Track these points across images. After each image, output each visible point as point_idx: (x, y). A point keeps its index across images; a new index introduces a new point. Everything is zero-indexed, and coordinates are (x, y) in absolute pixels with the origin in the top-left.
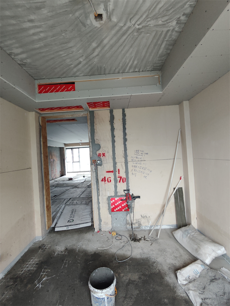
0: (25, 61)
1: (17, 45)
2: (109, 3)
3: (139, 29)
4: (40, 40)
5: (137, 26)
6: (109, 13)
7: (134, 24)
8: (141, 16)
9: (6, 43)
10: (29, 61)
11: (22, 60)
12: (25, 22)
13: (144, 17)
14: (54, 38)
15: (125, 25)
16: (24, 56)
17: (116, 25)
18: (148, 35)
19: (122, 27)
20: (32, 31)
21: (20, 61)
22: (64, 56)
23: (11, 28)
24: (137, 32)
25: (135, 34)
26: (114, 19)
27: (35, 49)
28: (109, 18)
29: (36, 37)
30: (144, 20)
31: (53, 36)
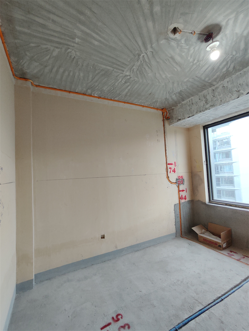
2: (176, 42)
3: (139, 55)
5: (144, 55)
6: (170, 40)
7: (147, 53)
8: (148, 58)
13: (147, 60)
15: (152, 47)
17: (158, 41)
18: (129, 60)
19: (152, 45)
24: (138, 54)
25: (137, 52)
26: (163, 42)
28: (167, 39)
30: (144, 60)
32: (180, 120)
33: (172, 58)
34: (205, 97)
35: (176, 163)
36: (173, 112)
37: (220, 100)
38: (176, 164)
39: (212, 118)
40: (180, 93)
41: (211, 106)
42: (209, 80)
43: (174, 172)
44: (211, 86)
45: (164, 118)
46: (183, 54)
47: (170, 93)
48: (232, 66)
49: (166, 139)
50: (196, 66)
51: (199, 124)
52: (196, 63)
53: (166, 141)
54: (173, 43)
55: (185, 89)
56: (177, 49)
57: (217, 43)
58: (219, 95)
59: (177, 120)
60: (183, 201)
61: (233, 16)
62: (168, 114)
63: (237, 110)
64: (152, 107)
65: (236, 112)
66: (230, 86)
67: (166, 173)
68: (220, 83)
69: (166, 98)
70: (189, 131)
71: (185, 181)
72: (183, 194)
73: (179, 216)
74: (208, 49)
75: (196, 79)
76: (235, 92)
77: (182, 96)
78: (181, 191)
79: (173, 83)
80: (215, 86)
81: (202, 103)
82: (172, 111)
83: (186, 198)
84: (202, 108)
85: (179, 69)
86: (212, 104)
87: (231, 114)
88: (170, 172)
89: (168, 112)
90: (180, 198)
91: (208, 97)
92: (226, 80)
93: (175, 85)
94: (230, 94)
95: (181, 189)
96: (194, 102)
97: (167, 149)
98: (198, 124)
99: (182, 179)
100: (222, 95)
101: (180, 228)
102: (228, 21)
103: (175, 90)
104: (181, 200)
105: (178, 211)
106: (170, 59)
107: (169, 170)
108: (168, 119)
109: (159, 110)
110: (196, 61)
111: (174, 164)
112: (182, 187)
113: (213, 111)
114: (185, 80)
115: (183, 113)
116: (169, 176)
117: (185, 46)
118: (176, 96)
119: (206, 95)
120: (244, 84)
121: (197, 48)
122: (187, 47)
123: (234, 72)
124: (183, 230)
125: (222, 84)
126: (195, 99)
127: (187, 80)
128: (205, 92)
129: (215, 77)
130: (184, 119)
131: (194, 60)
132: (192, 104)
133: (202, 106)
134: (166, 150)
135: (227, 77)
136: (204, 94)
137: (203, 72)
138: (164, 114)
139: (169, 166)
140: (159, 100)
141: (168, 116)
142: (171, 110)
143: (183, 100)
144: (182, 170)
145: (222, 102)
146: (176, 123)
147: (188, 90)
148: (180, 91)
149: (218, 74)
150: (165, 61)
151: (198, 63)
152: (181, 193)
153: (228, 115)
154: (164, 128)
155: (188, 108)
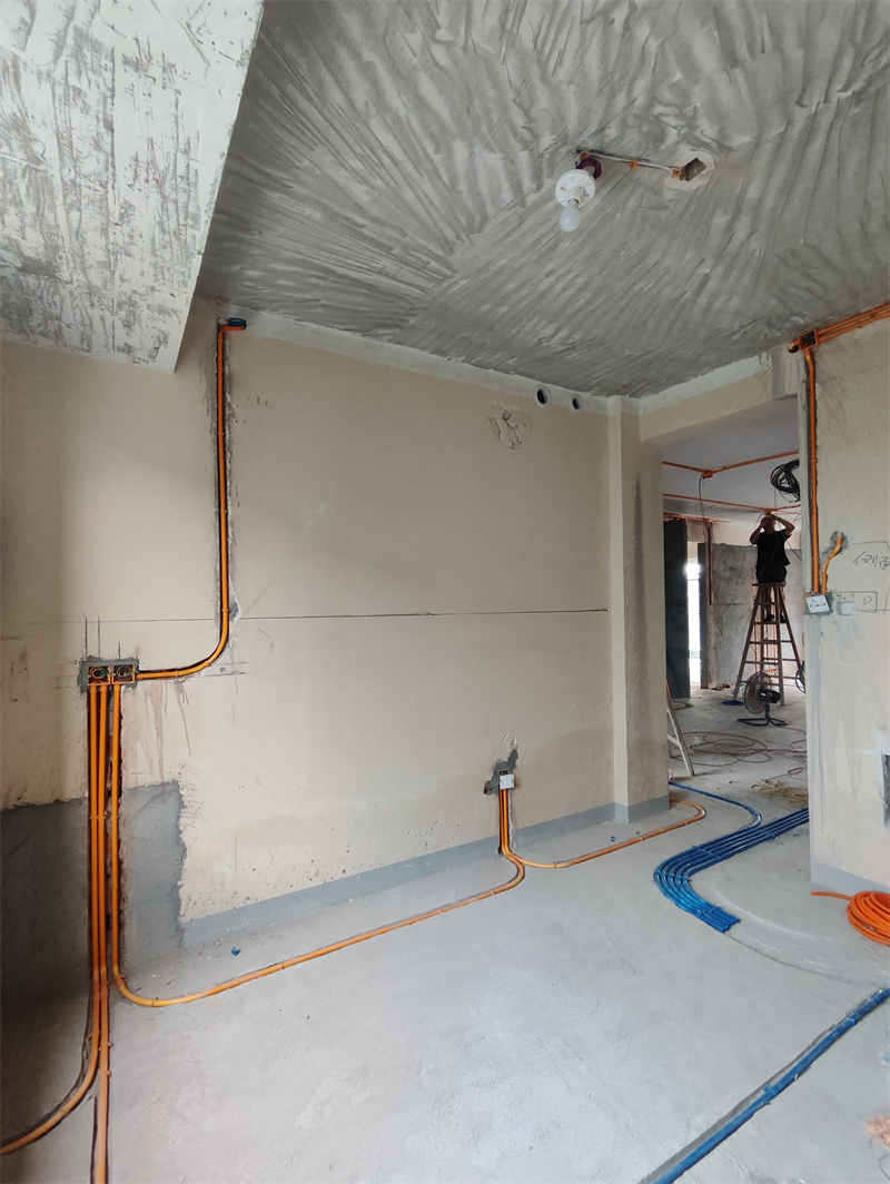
0: (571, 341)
1: (544, 322)
4: (580, 290)
5: (841, 94)
6: (714, 145)
7: (822, 99)
8: (835, 70)
9: (526, 329)
10: (577, 337)
11: (563, 342)
12: (541, 281)
14: (607, 270)
15: (789, 123)
16: (564, 333)
17: (757, 145)
19: (785, 132)
20: (559, 287)
21: (561, 345)
22: (650, 289)
23: (524, 303)
24: (859, 102)
25: (856, 110)
26: (741, 140)
27: (579, 310)
28: (722, 147)
29: (570, 292)
30: (858, 67)
31: (603, 268)
33: (730, 59)
56: (698, 105)
117: (668, 115)
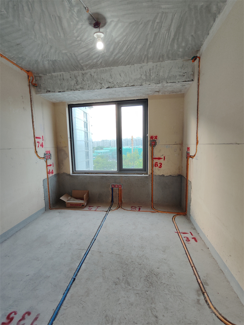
32: (49, 91)
33: (60, 18)
34: (76, 77)
35: (43, 137)
36: (40, 79)
37: (88, 85)
38: (44, 139)
39: (77, 99)
40: (54, 62)
41: (81, 88)
42: (82, 63)
43: (42, 147)
44: (82, 69)
45: (29, 82)
46: (71, 23)
47: (43, 57)
48: (100, 61)
49: (33, 109)
50: (77, 43)
51: (66, 101)
52: (78, 41)
53: (33, 111)
54: (66, 3)
55: (60, 60)
56: (68, 14)
57: (102, 35)
58: (88, 81)
59: (46, 91)
60: (51, 175)
61: (116, 20)
62: (34, 80)
63: (96, 98)
64: (15, 62)
65: (95, 100)
66: (95, 77)
67: (34, 147)
68: (88, 71)
69: (36, 61)
70: (55, 106)
71: (52, 155)
72: (51, 168)
73: (47, 190)
74: (95, 35)
75: (74, 56)
76: (99, 83)
77: (55, 67)
78: (48, 166)
79: (51, 47)
80: (85, 71)
81: (73, 83)
82: (38, 78)
83: (53, 172)
84: (72, 87)
85: (62, 35)
86: (82, 87)
87: (91, 100)
88: (38, 147)
89: (34, 77)
90: (48, 173)
91: (78, 78)
92: (94, 70)
93: (53, 51)
94: (95, 83)
95: (48, 164)
96: (65, 78)
97: (34, 120)
98: (64, 101)
99: (49, 154)
100: (89, 82)
101: (48, 202)
102: (112, 21)
103: (49, 56)
104: (49, 174)
105: (47, 185)
106: (57, 18)
107: (37, 144)
108: (35, 85)
109: (24, 70)
110: (78, 39)
111: (42, 138)
112: (50, 162)
113: (81, 93)
114: (64, 52)
115: (53, 85)
116: (37, 150)
117: (75, 16)
118: (48, 63)
119: (77, 76)
120: (105, 79)
121: (84, 27)
122: (77, 19)
123: (100, 66)
124: (51, 203)
125: (90, 72)
126: (66, 75)
127: (66, 53)
128: (75, 72)
129: (87, 63)
130: (54, 92)
131: (78, 37)
132: (63, 79)
133: (73, 85)
134: (33, 122)
135: (94, 67)
136: (75, 74)
137: (80, 53)
138: (29, 78)
139: (37, 140)
140: (27, 59)
141: (34, 82)
142: (38, 76)
143: (54, 72)
144: (49, 146)
145: (90, 88)
146: (45, 94)
147: (62, 63)
148: (55, 60)
149: (90, 61)
150: (52, 16)
151: (80, 42)
152: (49, 168)
153: (89, 100)
154: (31, 96)
155: (59, 82)
